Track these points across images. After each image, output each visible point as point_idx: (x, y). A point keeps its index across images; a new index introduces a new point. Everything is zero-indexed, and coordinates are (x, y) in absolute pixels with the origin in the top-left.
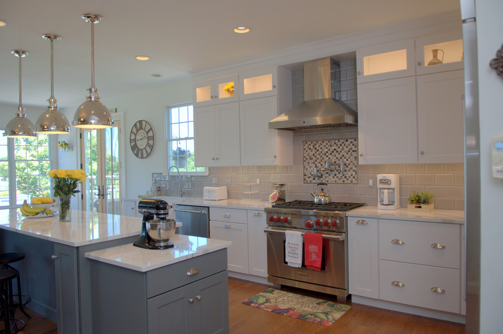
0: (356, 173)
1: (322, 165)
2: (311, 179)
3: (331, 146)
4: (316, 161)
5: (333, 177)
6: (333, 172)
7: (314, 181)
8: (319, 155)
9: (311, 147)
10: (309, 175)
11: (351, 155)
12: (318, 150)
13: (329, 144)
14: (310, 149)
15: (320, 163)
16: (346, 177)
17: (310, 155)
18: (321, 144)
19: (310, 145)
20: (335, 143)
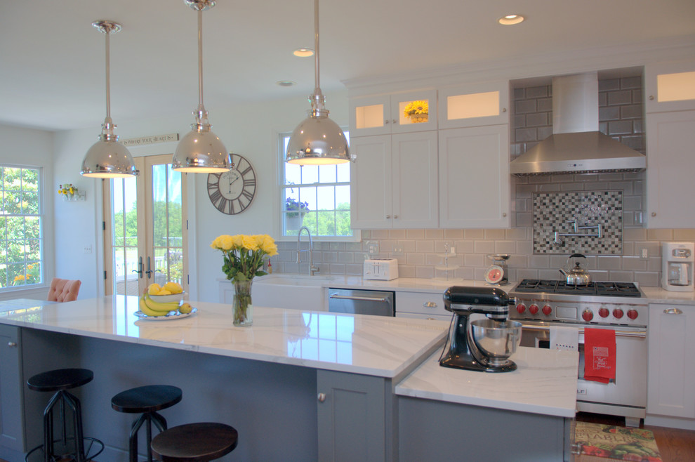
0: (620, 240)
1: (564, 228)
2: (544, 248)
3: (580, 200)
4: (554, 222)
5: (583, 246)
6: (583, 239)
7: (551, 251)
8: (560, 213)
9: (547, 201)
10: (542, 243)
11: (613, 214)
12: (557, 207)
13: (576, 197)
14: (544, 204)
15: (560, 225)
16: (603, 246)
17: (544, 213)
18: (563, 198)
19: (544, 198)
20: (586, 197)
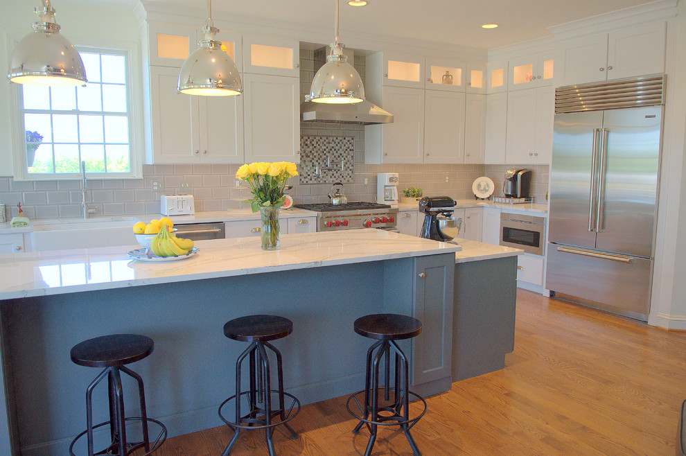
0: (352, 172)
1: (319, 163)
2: (307, 180)
3: (329, 143)
4: (313, 159)
5: (331, 177)
6: (331, 172)
7: (311, 182)
8: (317, 152)
9: (308, 143)
10: (305, 175)
11: (349, 154)
12: (315, 147)
13: (327, 141)
14: (307, 145)
15: (317, 161)
16: (343, 177)
17: (307, 152)
18: (319, 141)
19: (307, 140)
20: (333, 141)
